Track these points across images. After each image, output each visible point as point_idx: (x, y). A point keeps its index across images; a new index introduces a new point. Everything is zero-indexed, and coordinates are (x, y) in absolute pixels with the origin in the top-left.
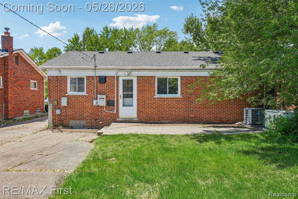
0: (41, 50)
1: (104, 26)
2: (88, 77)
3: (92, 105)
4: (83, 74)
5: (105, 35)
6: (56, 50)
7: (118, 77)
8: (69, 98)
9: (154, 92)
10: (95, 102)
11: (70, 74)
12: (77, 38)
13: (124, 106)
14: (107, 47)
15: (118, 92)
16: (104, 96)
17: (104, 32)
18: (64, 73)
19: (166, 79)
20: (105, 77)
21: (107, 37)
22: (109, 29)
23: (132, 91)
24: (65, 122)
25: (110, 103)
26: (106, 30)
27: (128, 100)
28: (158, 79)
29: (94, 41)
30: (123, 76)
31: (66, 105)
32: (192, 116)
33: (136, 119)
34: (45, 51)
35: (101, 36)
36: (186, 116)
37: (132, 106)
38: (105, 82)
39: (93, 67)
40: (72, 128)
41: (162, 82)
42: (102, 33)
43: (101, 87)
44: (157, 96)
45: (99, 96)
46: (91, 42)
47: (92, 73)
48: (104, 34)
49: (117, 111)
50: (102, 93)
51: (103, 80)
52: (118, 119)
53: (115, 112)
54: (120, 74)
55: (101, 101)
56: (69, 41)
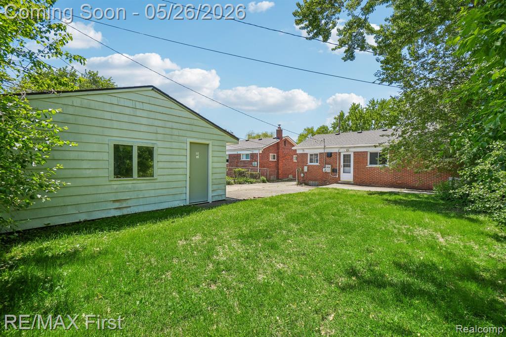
0: (312, 128)
1: (371, 99)
2: (320, 153)
3: (322, 172)
4: (317, 152)
5: (372, 108)
6: (324, 128)
7: (340, 153)
8: (309, 167)
9: (367, 163)
10: (324, 169)
11: (309, 152)
12: (342, 116)
13: (344, 172)
14: (372, 119)
15: (340, 163)
16: (330, 166)
17: (370, 105)
18: (306, 151)
19: (377, 153)
20: (331, 153)
21: (373, 109)
22: (376, 101)
23: (350, 162)
24: (306, 182)
25: (334, 171)
26: (373, 103)
27: (347, 168)
28: (370, 153)
29: (358, 116)
30: (343, 152)
31: (306, 171)
32: (399, 182)
33: (353, 183)
34: (315, 129)
35: (367, 110)
36: (394, 182)
37: (350, 173)
38: (331, 156)
39: (323, 147)
40: (310, 186)
41: (374, 156)
42: (367, 107)
43: (328, 160)
44: (369, 166)
45: (327, 166)
46: (356, 117)
47: (322, 151)
48: (369, 107)
49: (339, 176)
50: (329, 164)
51: (330, 155)
52: (339, 182)
53: (337, 177)
54: (341, 150)
55: (328, 169)
56: (335, 118)
